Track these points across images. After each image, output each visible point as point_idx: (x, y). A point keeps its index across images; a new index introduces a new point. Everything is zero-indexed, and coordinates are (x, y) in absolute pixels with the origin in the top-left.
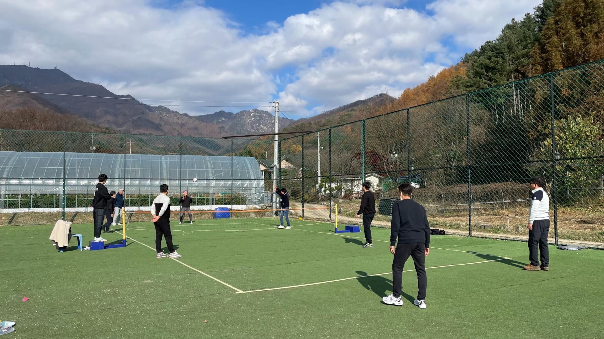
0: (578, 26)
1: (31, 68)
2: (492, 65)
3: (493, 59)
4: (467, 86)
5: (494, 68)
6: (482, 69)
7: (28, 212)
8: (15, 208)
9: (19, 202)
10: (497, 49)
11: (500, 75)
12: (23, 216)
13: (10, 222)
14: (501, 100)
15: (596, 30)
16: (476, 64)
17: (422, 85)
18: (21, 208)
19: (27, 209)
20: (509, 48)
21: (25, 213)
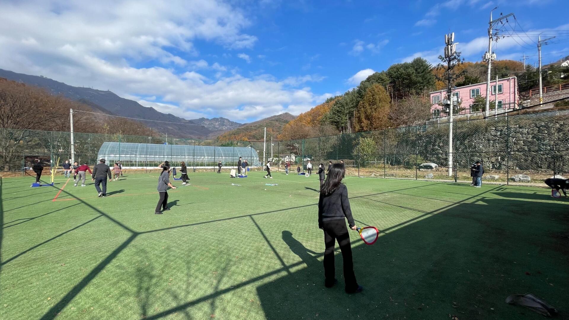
0: (370, 105)
2: (340, 110)
3: (340, 108)
4: (330, 118)
5: (341, 112)
6: (336, 111)
10: (342, 104)
11: (343, 114)
14: (343, 125)
15: (375, 107)
16: (333, 109)
17: (308, 112)
20: (347, 104)
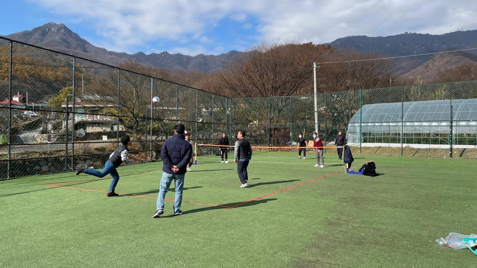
1: (463, 32)
7: (474, 148)
8: (463, 144)
9: (466, 140)
12: (471, 151)
13: (461, 156)
18: (468, 144)
19: (473, 146)
21: (472, 149)
